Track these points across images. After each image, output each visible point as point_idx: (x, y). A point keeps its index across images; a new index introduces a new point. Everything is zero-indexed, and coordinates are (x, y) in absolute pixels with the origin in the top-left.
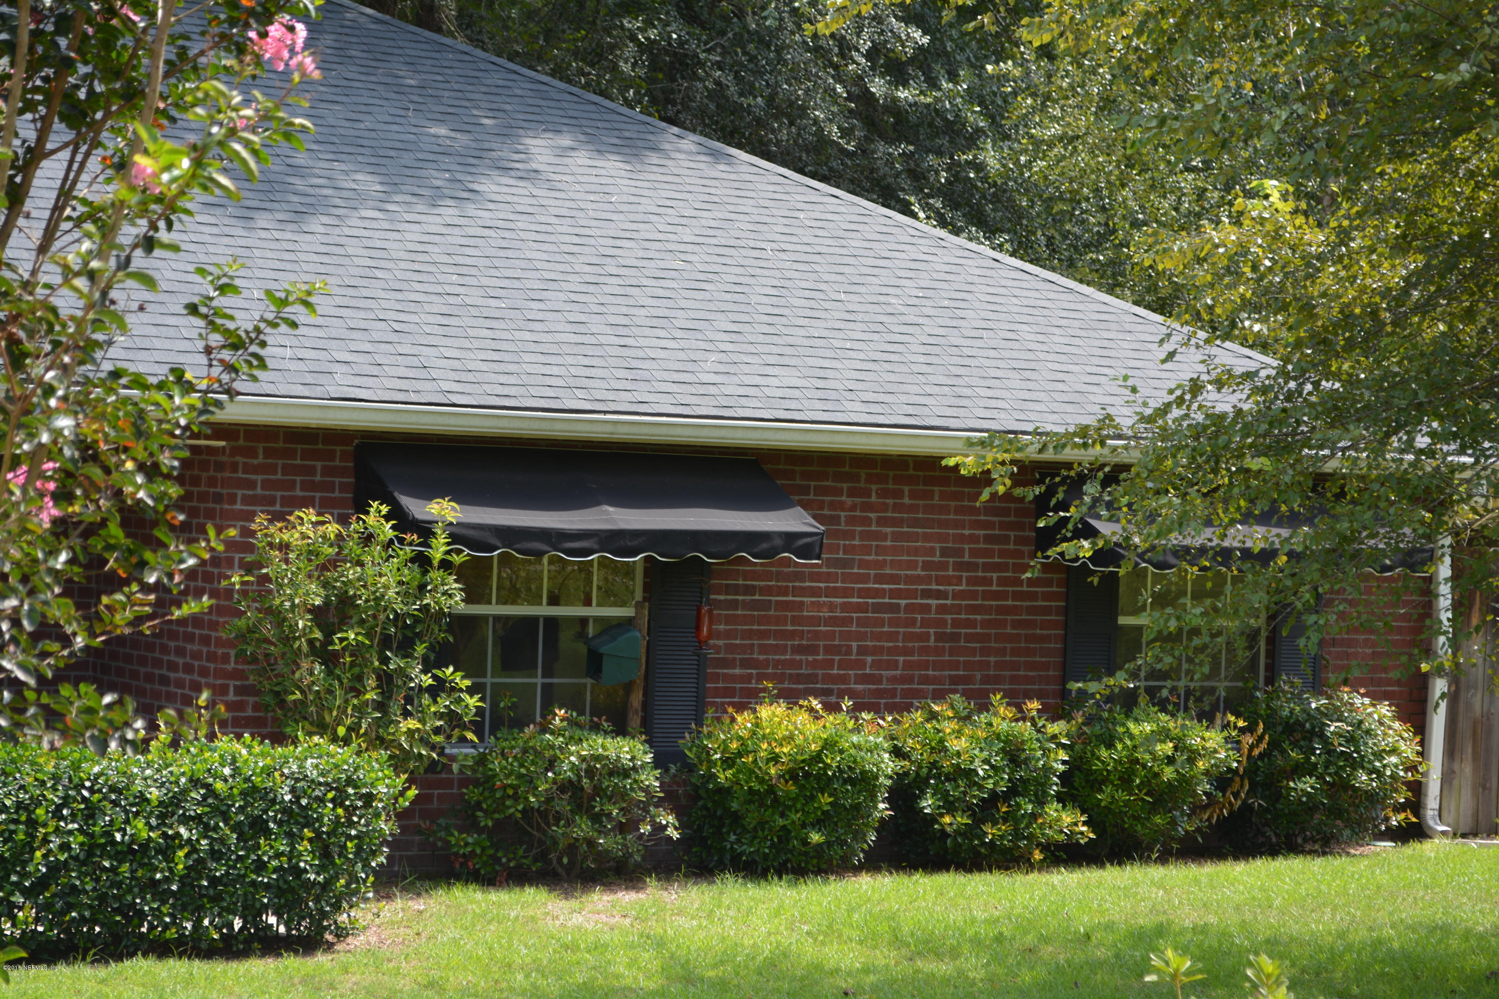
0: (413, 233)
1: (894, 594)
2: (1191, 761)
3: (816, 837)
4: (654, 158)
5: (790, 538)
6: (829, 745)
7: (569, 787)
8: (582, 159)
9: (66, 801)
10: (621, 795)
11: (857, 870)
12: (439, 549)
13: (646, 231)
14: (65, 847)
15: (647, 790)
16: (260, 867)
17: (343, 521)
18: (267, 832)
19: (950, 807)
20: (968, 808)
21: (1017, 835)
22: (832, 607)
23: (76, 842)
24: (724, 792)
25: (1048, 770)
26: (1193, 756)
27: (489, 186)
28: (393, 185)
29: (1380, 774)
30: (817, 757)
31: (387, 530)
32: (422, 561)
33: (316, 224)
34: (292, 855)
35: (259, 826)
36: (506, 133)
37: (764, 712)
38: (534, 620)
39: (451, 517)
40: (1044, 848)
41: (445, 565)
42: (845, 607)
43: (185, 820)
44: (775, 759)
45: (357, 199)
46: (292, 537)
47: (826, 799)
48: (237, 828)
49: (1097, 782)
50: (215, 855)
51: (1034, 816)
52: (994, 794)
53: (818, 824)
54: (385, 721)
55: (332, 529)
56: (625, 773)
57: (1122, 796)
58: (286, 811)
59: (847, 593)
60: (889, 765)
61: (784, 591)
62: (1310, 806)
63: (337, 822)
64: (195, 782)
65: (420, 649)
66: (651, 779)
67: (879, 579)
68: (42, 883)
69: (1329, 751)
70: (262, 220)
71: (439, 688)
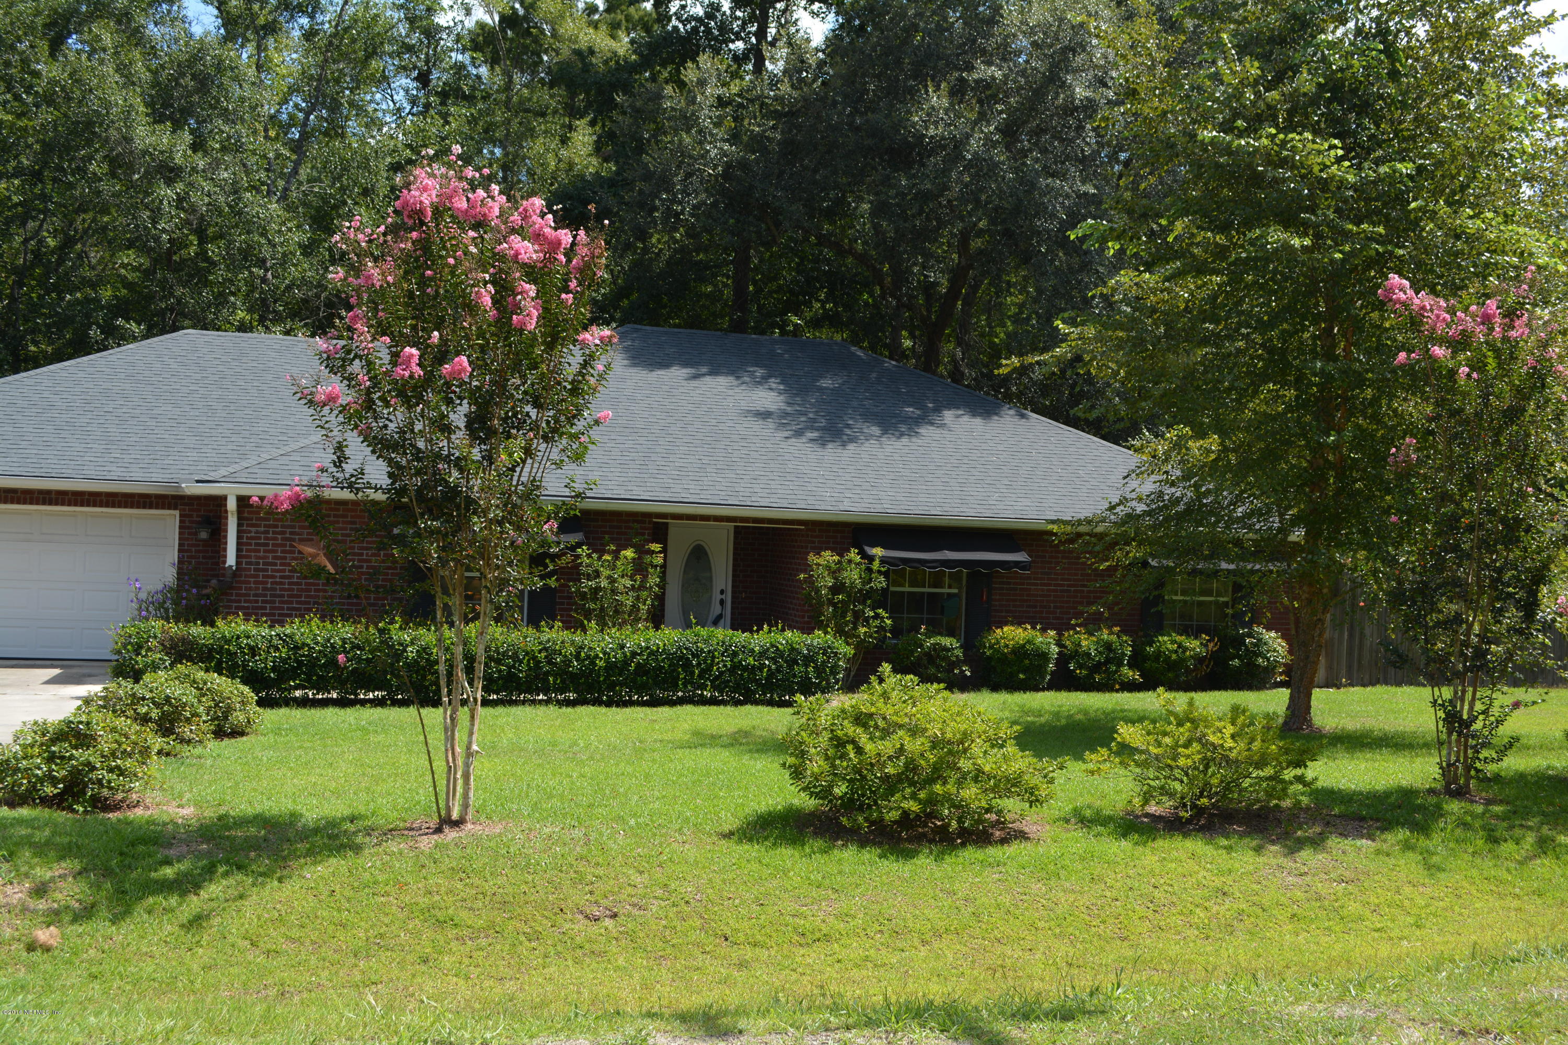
0: (889, 449)
1: (1069, 586)
2: (1184, 652)
3: (1021, 676)
4: (996, 418)
5: (1017, 564)
6: (1029, 642)
7: (927, 654)
8: (966, 418)
9: (726, 650)
10: (946, 658)
11: (1043, 690)
12: (876, 565)
13: (984, 446)
14: (725, 666)
15: (957, 656)
16: (795, 676)
17: (841, 555)
18: (798, 664)
19: (1081, 667)
20: (1088, 668)
21: (1109, 679)
22: (1043, 590)
23: (729, 664)
24: (989, 658)
25: (1124, 654)
26: (1185, 649)
27: (922, 431)
28: (885, 431)
29: (1268, 660)
30: (1023, 646)
31: (858, 559)
32: (869, 570)
33: (851, 447)
34: (807, 673)
35: (795, 662)
36: (938, 410)
37: (1005, 629)
38: (923, 593)
39: (880, 554)
40: (1120, 684)
41: (879, 572)
42: (1049, 590)
43: (767, 659)
44: (1007, 646)
45: (868, 437)
46: (821, 561)
47: (1027, 662)
48: (786, 662)
49: (1146, 658)
50: (778, 670)
51: (1116, 672)
52: (1099, 661)
53: (1024, 672)
54: (855, 628)
55: (836, 558)
56: (948, 650)
57: (1155, 665)
58: (804, 656)
59: (1049, 585)
60: (1055, 649)
61: (1023, 584)
62: (1238, 670)
63: (823, 662)
64: (772, 646)
65: (869, 602)
66: (959, 653)
67: (1062, 580)
68: (717, 678)
69: (1247, 649)
70: (830, 445)
71: (877, 616)
